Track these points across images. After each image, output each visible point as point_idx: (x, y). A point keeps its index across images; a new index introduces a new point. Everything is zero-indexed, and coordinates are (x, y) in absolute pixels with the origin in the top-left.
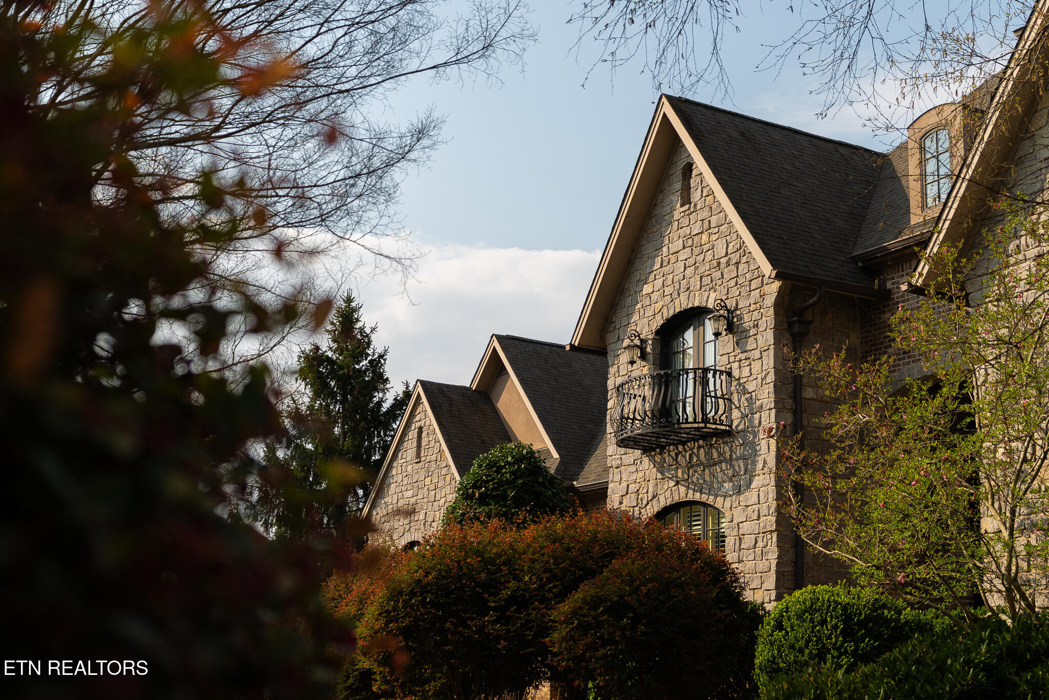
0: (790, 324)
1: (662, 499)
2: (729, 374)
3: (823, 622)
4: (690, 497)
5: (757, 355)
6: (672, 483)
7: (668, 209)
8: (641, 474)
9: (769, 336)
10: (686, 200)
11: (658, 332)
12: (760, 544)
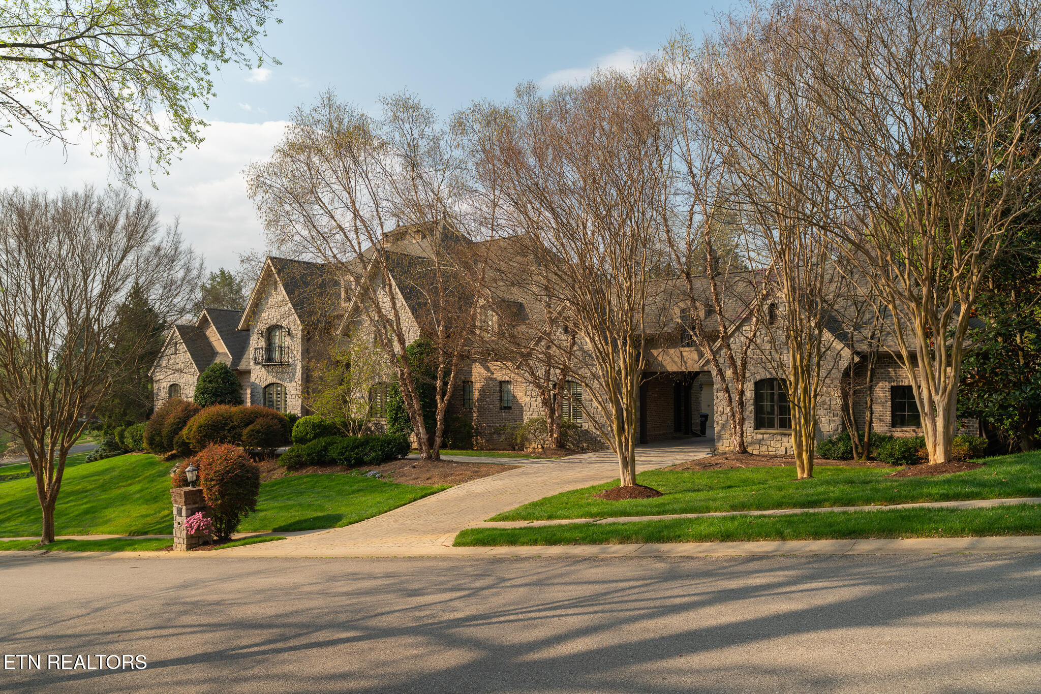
1: (268, 381)
2: (289, 347)
4: (277, 382)
5: (297, 344)
6: (271, 377)
8: (262, 373)
9: (300, 339)
10: (275, 293)
11: (267, 330)
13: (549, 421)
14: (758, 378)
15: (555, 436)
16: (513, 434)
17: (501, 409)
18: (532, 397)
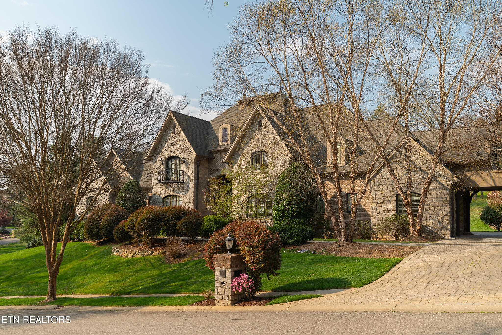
0: (197, 163)
1: (167, 194)
2: (184, 171)
3: (211, 222)
4: (174, 194)
5: (190, 168)
6: (169, 191)
7: (169, 133)
8: (161, 188)
9: (193, 165)
10: (174, 133)
11: (166, 159)
12: (190, 204)
17: (347, 212)
18: (378, 203)
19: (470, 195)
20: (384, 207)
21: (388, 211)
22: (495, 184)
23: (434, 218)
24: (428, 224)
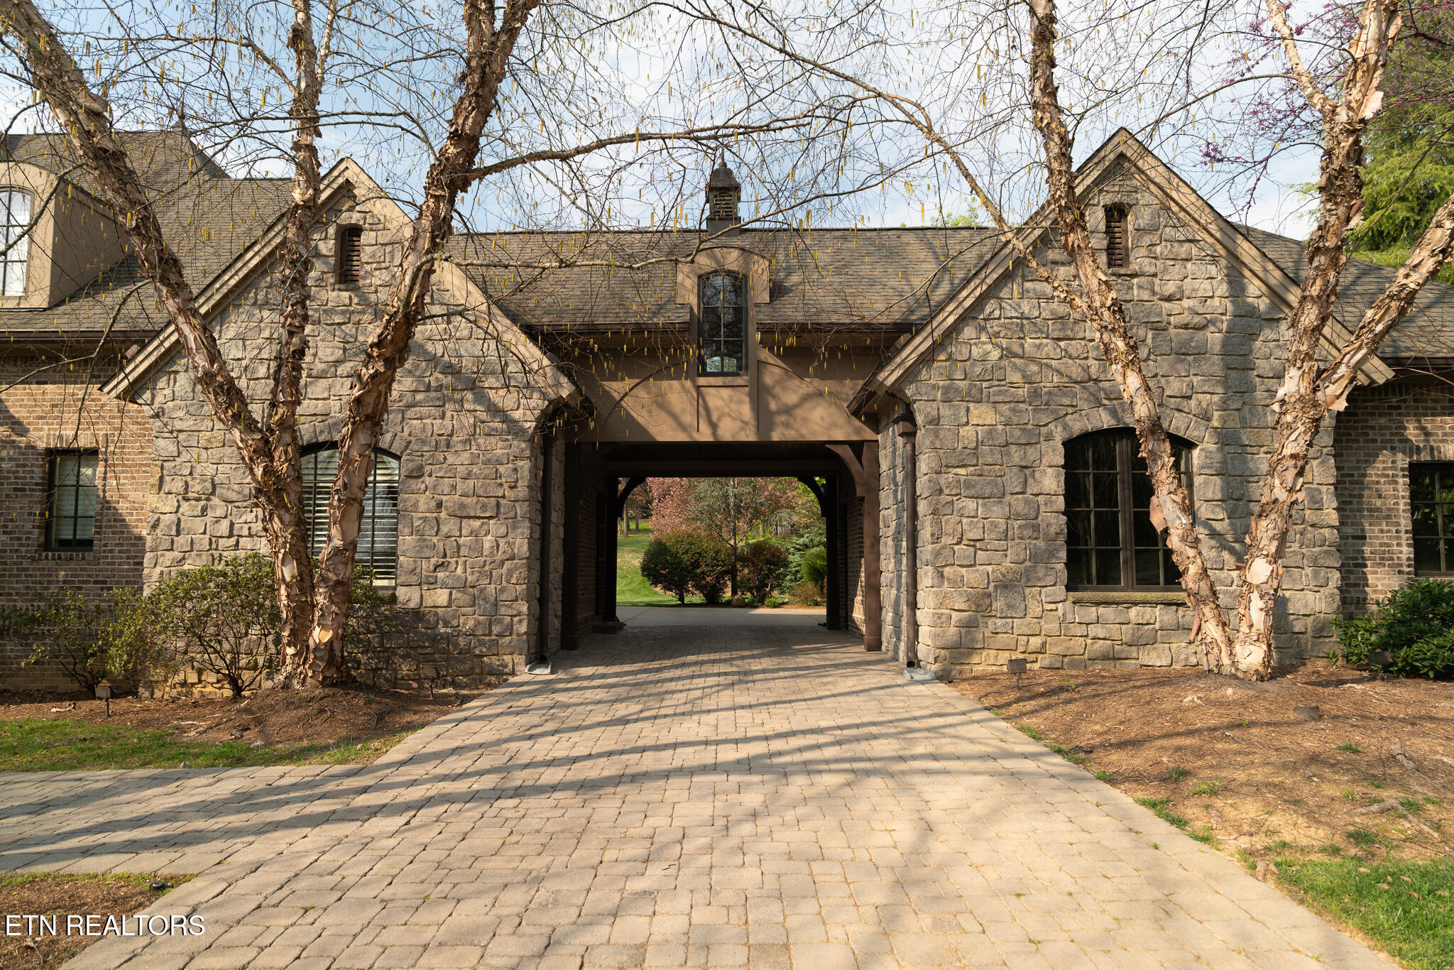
13: (288, 572)
14: (1078, 426)
15: (320, 635)
16: (93, 636)
17: (46, 546)
18: (187, 500)
19: (621, 487)
20: (218, 520)
21: (233, 541)
22: (714, 433)
23: (459, 570)
24: (428, 602)
